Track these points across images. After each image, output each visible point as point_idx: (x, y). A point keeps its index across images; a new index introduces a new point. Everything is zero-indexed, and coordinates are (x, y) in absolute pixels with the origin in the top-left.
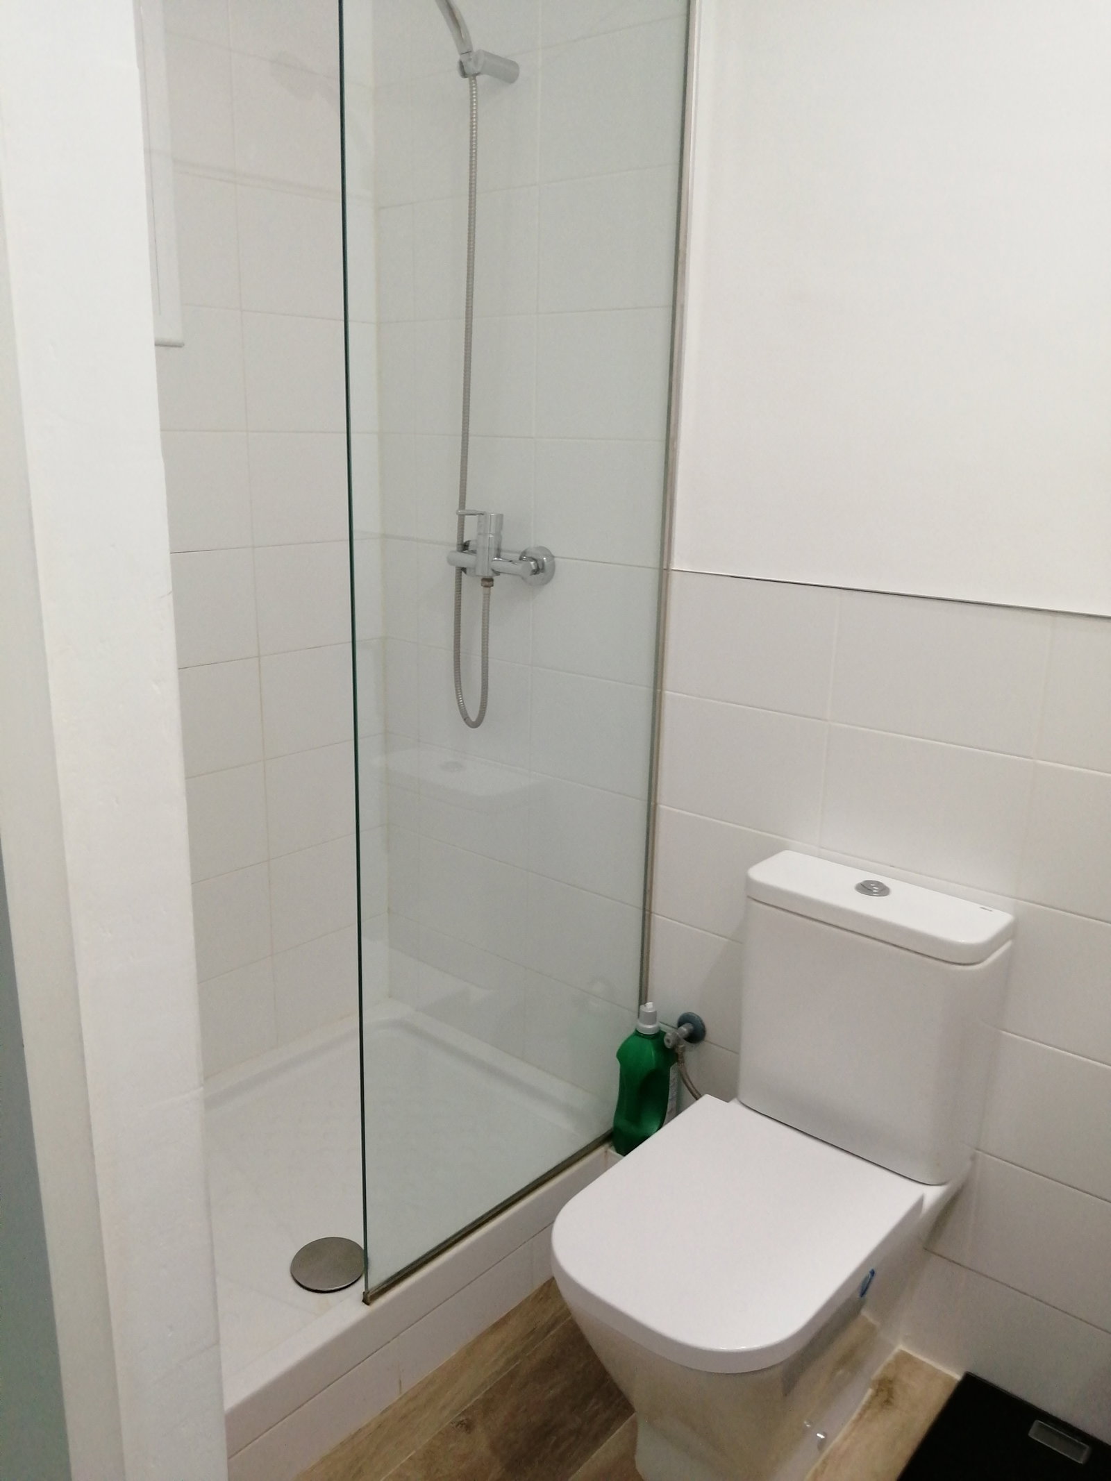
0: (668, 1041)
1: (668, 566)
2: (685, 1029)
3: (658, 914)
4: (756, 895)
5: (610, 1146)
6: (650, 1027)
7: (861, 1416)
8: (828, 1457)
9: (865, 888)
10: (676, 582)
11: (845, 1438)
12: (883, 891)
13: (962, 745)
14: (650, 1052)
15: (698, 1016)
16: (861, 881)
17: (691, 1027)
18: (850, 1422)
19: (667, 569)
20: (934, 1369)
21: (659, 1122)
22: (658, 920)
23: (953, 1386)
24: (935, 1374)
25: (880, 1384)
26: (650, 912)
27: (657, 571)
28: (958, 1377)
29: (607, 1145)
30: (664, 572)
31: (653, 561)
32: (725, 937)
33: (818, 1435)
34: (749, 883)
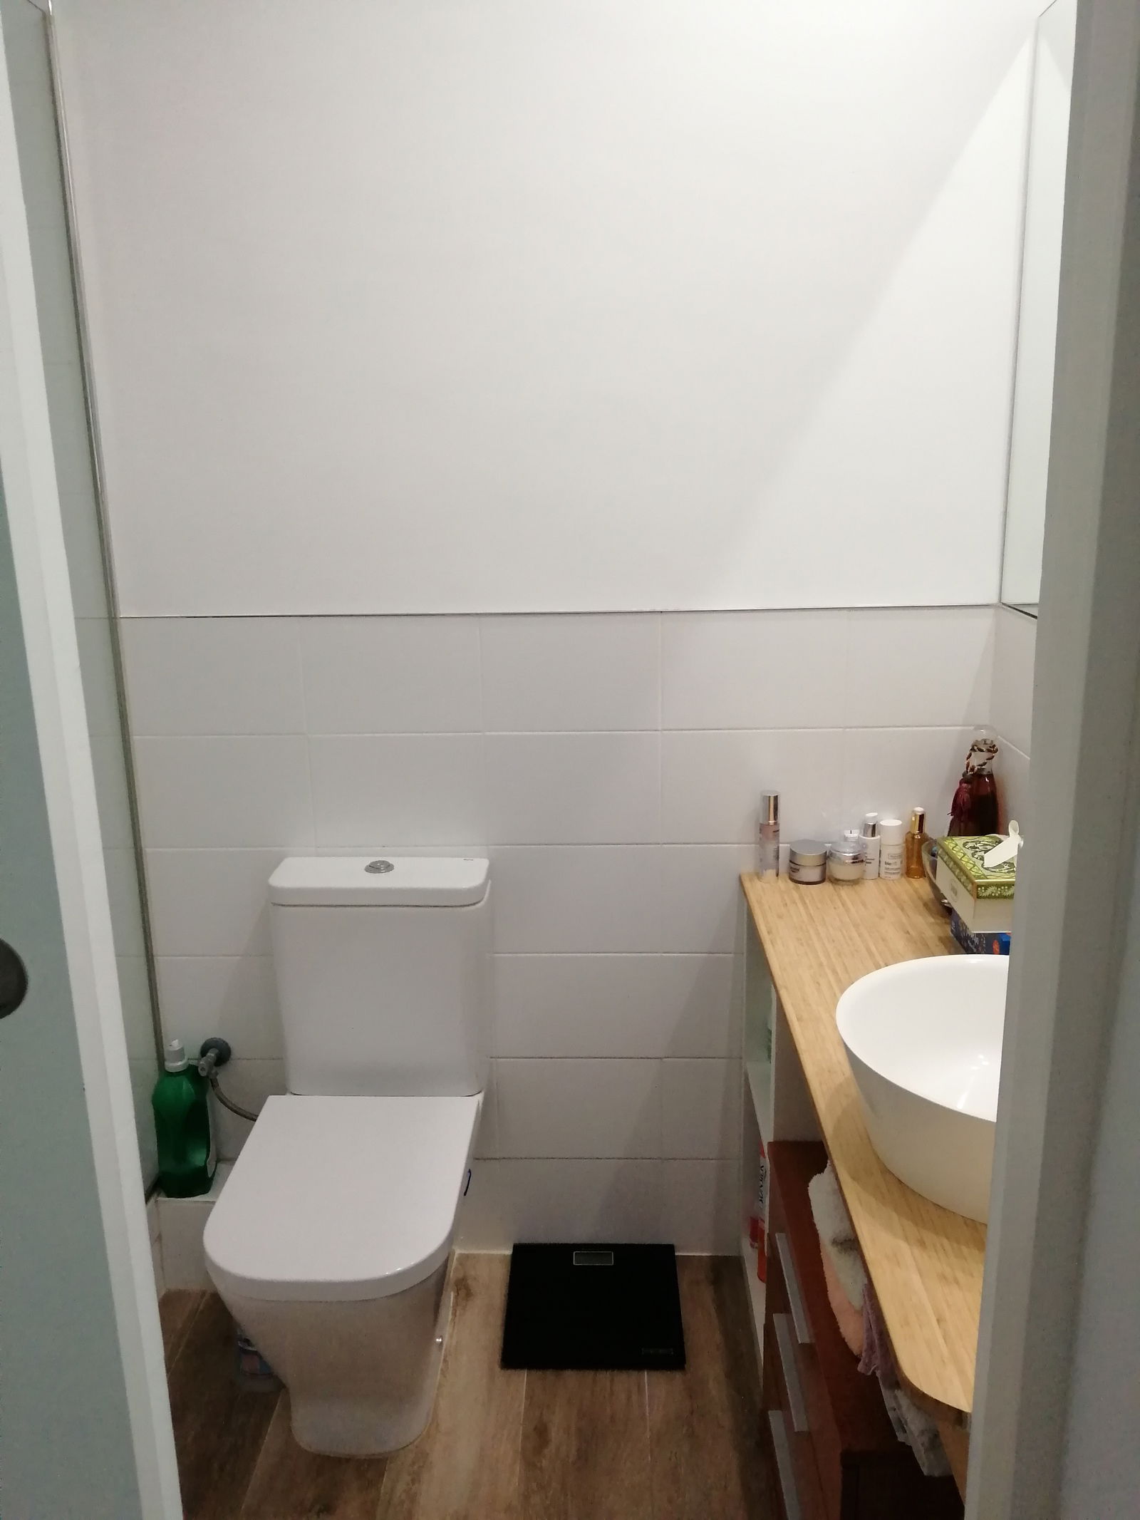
0: (203, 1069)
1: (115, 614)
2: (211, 1054)
3: (160, 956)
4: (278, 902)
5: (158, 1195)
6: (180, 1063)
7: (454, 1314)
8: (445, 1356)
9: (374, 868)
10: (125, 629)
11: (451, 1336)
12: (389, 867)
13: (411, 733)
14: (186, 1086)
15: (220, 1039)
16: (368, 863)
17: (217, 1051)
18: (449, 1324)
19: (115, 618)
20: (489, 1255)
21: (205, 1150)
22: (161, 962)
23: (508, 1260)
24: (490, 1259)
25: (457, 1286)
26: (152, 955)
27: (107, 621)
28: (509, 1252)
29: (155, 1195)
30: (113, 620)
31: (103, 613)
32: (238, 955)
33: (437, 1340)
34: (273, 890)
